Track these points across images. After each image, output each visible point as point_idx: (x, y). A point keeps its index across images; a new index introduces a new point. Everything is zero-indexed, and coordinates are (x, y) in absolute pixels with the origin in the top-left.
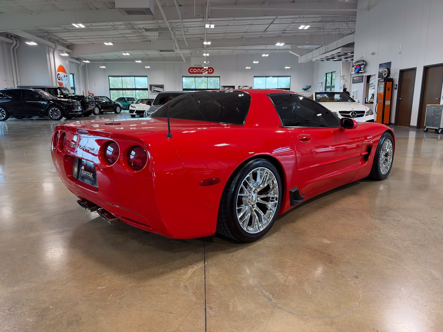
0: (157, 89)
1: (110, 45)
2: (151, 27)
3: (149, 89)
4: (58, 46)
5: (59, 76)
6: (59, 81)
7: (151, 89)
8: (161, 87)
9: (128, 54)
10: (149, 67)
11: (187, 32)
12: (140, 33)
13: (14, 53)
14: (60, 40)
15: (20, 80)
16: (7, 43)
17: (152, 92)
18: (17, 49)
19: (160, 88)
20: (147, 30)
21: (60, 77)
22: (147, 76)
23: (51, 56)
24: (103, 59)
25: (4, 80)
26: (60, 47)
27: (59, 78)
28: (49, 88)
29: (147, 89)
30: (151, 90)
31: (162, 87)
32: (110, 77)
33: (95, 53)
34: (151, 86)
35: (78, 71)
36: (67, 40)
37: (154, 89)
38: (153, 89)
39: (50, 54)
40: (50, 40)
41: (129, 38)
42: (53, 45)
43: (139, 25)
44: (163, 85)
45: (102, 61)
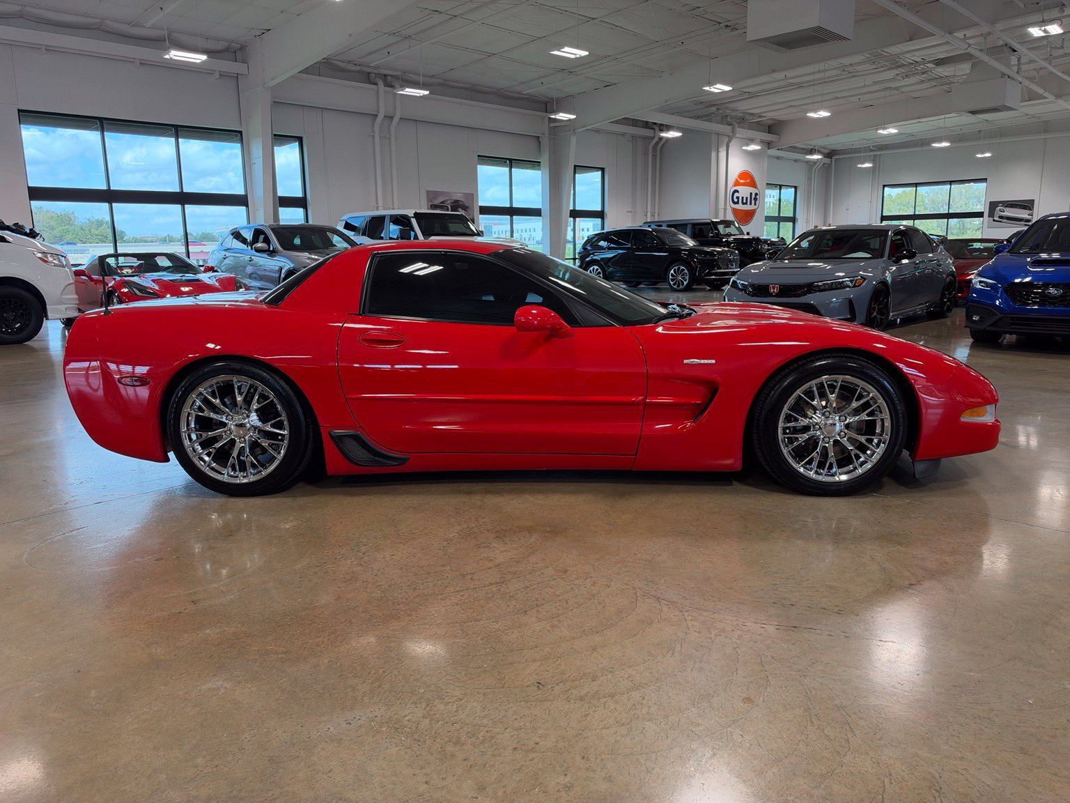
0: (1009, 212)
1: (824, 117)
2: (944, 54)
3: (986, 214)
4: (738, 129)
5: (736, 195)
6: (736, 206)
7: (991, 214)
8: (1025, 207)
9: (893, 131)
10: (988, 155)
11: (1062, 47)
12: (923, 73)
13: (654, 156)
14: (748, 117)
15: (659, 210)
16: (645, 138)
17: (994, 220)
18: (663, 145)
19: (1021, 210)
20: (940, 62)
21: (738, 198)
22: (984, 180)
23: (723, 154)
24: (873, 146)
25: (628, 212)
26: (742, 132)
27: (736, 200)
28: (694, 225)
29: (980, 215)
30: (993, 217)
31: (1028, 205)
32: (886, 189)
33: (827, 136)
34: (993, 206)
35: (810, 179)
36: (763, 115)
37: (1002, 214)
38: (998, 213)
39: (720, 150)
40: (724, 120)
41: (903, 89)
42: (726, 129)
43: (906, 55)
44: (1032, 201)
45: (872, 150)
